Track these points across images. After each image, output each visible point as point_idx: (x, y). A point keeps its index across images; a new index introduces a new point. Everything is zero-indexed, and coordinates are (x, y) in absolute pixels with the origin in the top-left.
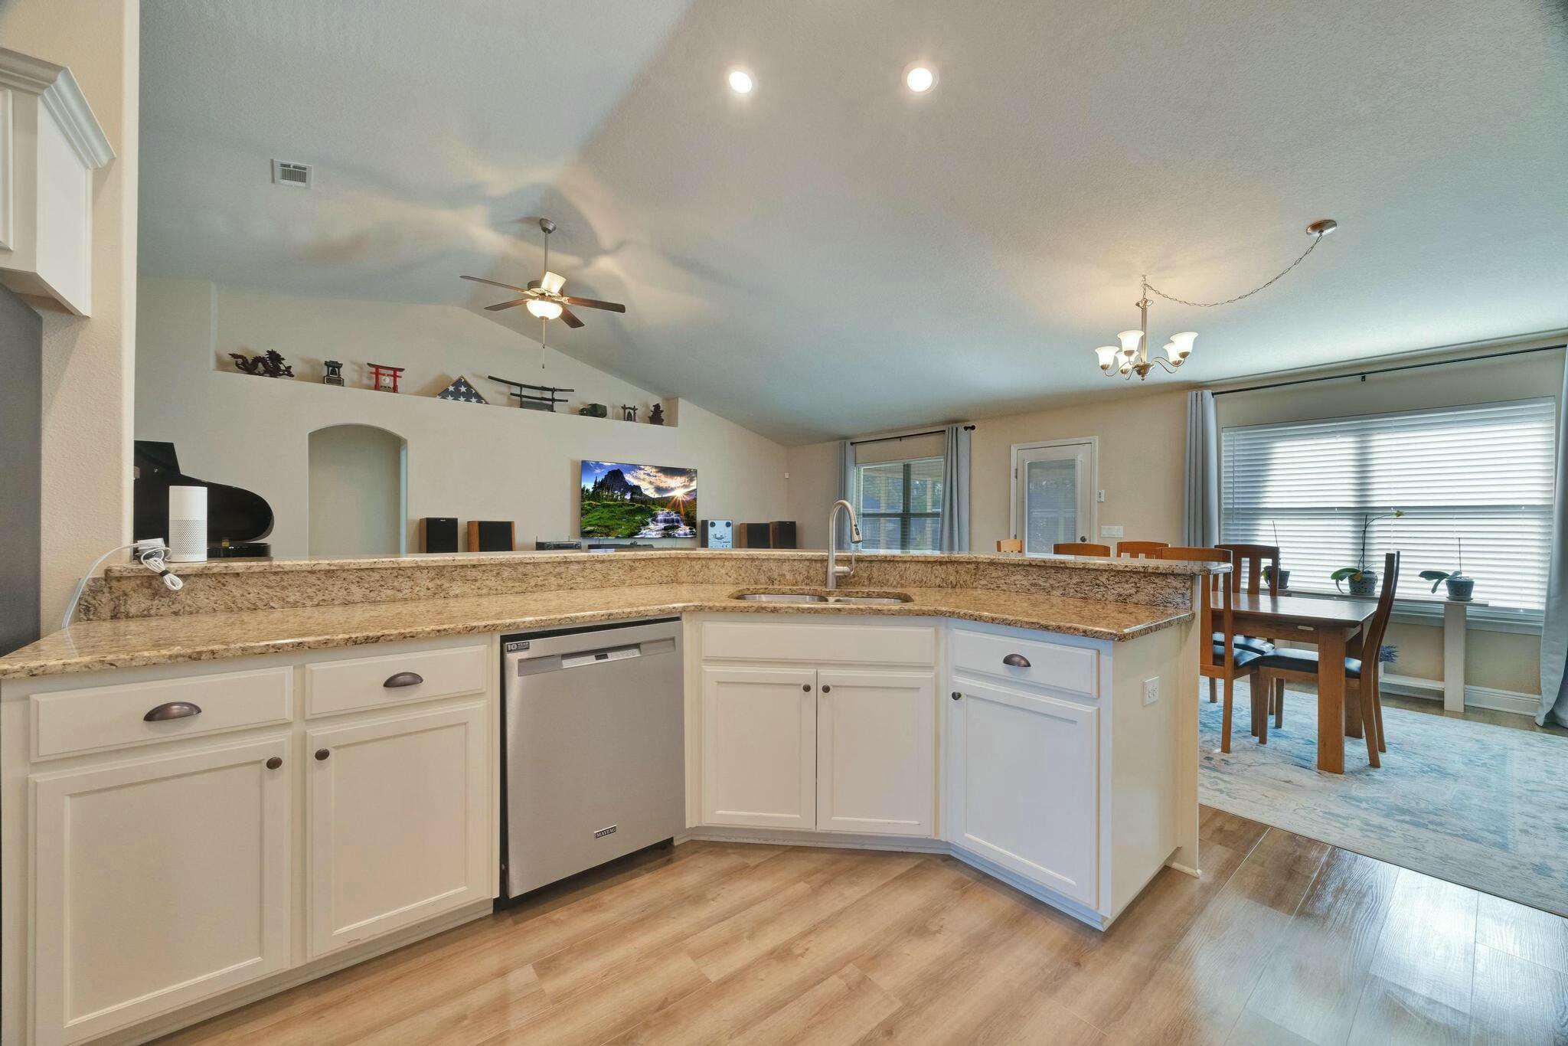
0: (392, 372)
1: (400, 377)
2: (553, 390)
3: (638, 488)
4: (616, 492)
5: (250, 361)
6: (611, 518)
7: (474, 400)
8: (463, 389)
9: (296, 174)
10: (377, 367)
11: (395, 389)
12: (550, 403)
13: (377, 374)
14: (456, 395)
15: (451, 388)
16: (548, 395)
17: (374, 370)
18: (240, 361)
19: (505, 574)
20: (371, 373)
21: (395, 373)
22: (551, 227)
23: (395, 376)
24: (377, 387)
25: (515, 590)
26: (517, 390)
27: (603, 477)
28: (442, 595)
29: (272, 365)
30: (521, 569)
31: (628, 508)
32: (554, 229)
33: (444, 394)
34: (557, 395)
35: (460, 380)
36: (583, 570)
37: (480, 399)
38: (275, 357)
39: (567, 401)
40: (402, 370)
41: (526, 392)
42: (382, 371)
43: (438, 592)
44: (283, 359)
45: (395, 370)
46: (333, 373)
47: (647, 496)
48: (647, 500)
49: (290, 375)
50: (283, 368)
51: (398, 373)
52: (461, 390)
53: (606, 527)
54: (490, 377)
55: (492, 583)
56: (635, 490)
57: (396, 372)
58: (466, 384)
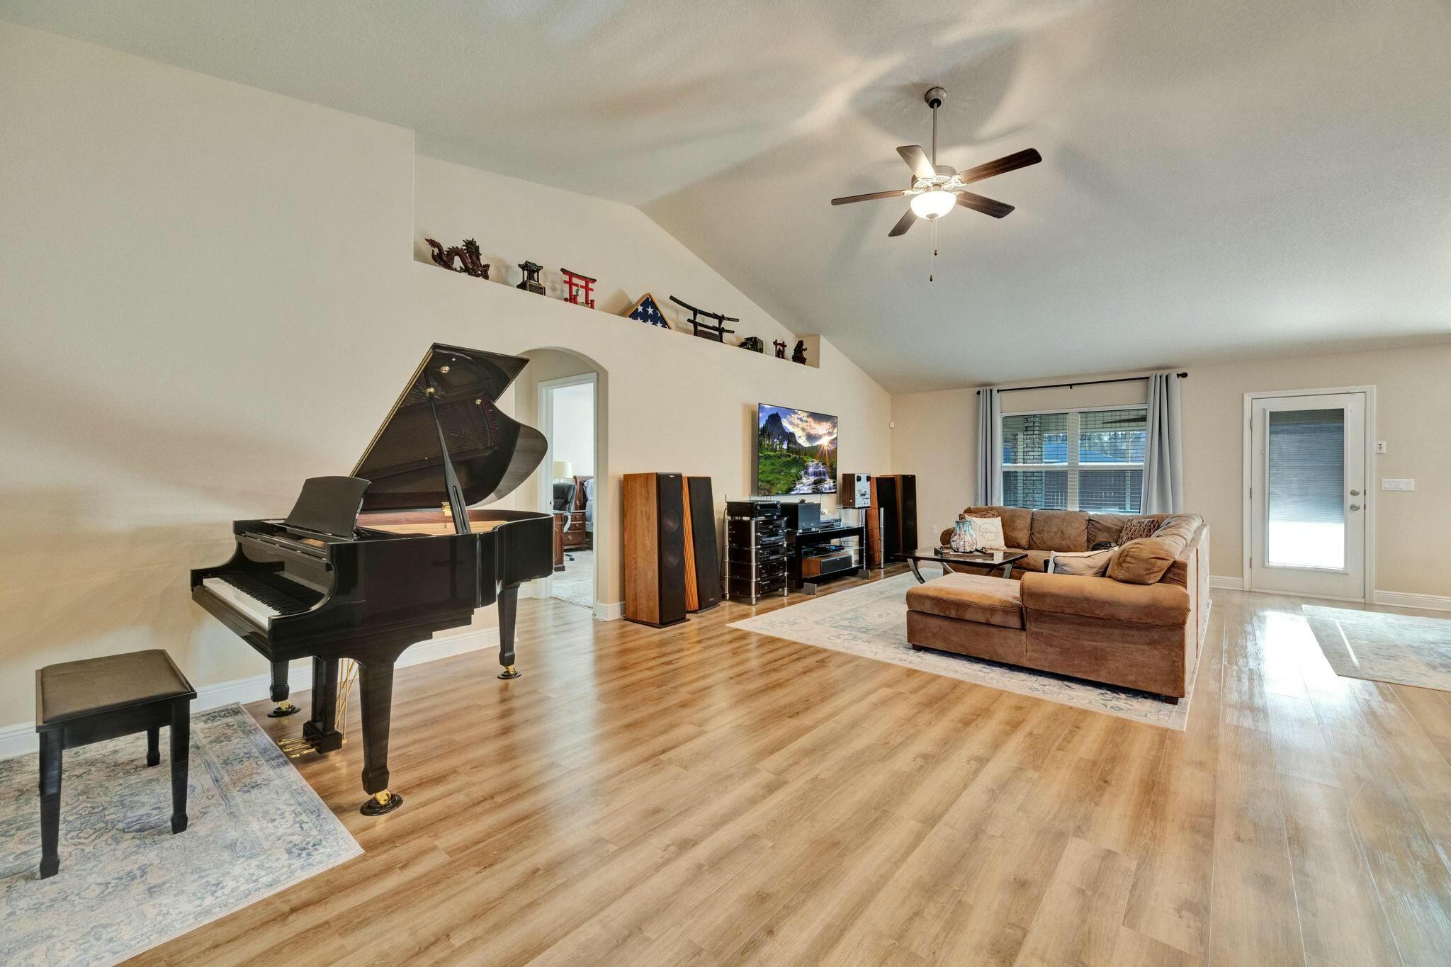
0: (583, 282)
1: (592, 289)
2: (721, 318)
3: (792, 435)
4: (775, 440)
6: (772, 472)
7: (659, 325)
8: (650, 310)
10: (570, 274)
11: (589, 306)
12: (720, 334)
13: (570, 283)
14: (644, 318)
15: (641, 308)
16: (718, 323)
17: (566, 277)
20: (565, 282)
21: (586, 284)
23: (587, 288)
24: (571, 300)
26: (691, 315)
27: (765, 422)
31: (785, 459)
33: (633, 315)
34: (725, 324)
35: (647, 298)
37: (665, 324)
39: (732, 332)
40: (593, 280)
41: (698, 317)
42: (574, 279)
45: (586, 279)
46: (531, 277)
47: (800, 444)
48: (800, 451)
51: (591, 285)
52: (647, 312)
53: (768, 482)
54: (672, 298)
56: (790, 437)
57: (587, 282)
58: (652, 303)
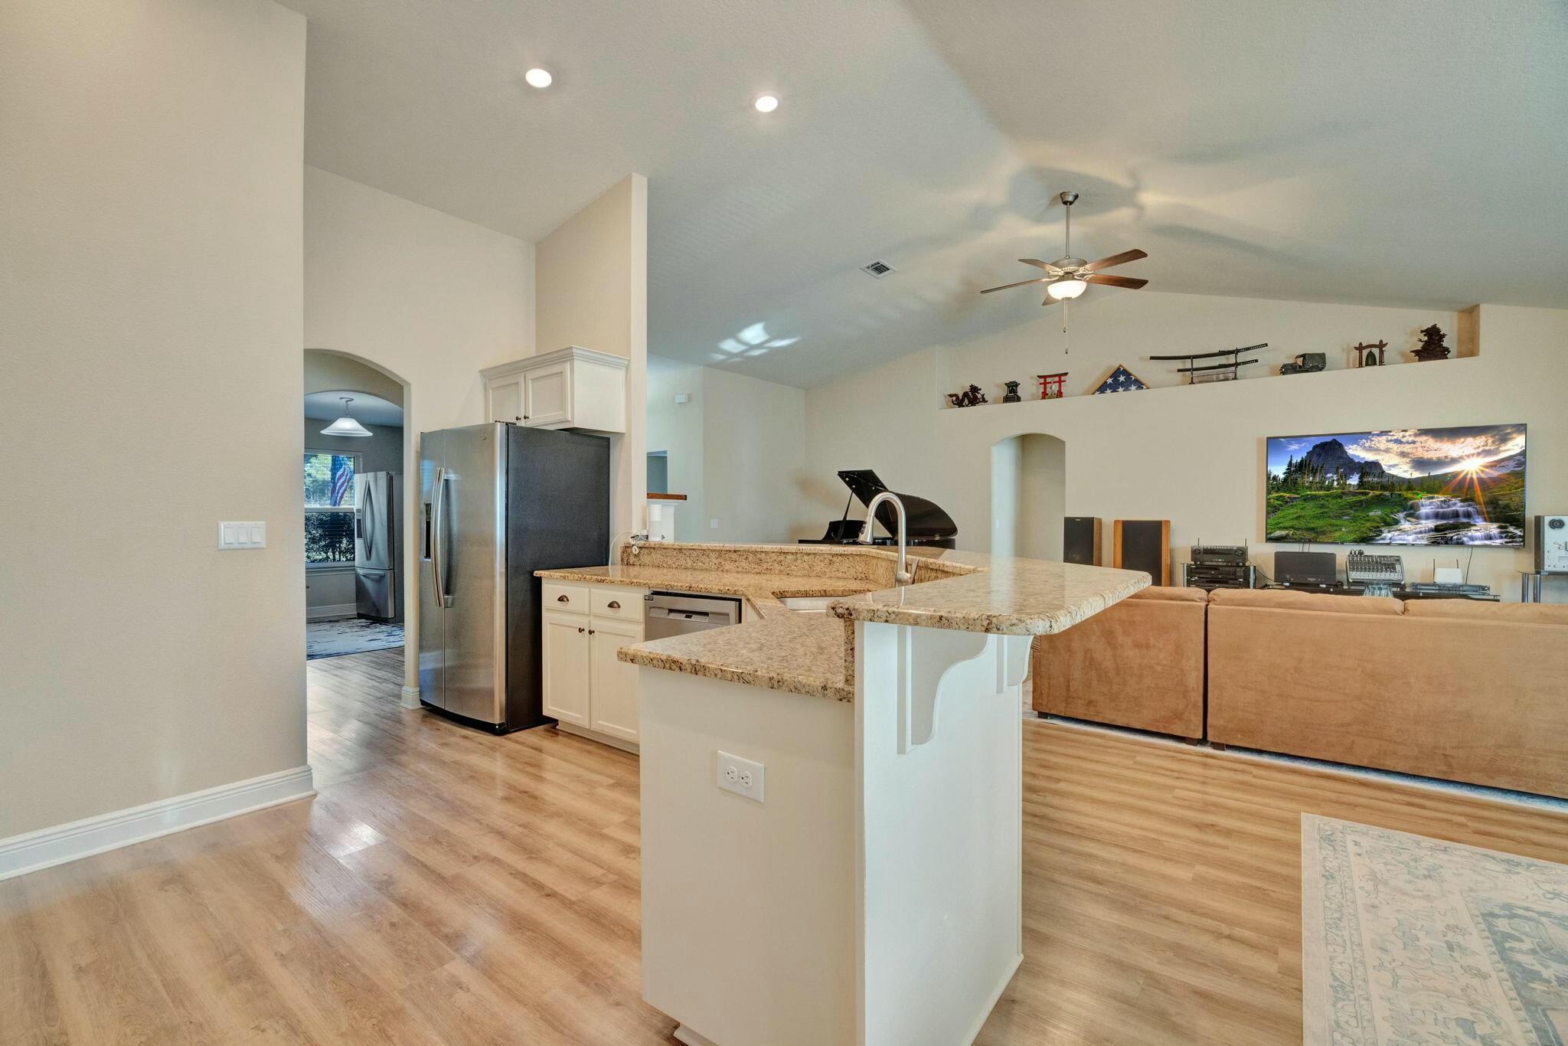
0: (1057, 379)
1: (1065, 381)
2: (1236, 352)
3: (1375, 465)
4: (1329, 475)
5: (961, 398)
6: (1321, 516)
7: (1133, 388)
8: (1122, 378)
9: (880, 269)
10: (1045, 377)
11: (1060, 394)
12: (1233, 368)
13: (1045, 383)
14: (1114, 388)
15: (1110, 381)
16: (1231, 359)
17: (1042, 380)
18: (954, 398)
19: (750, 558)
20: (1041, 384)
21: (1060, 379)
22: (1071, 199)
23: (1060, 382)
24: (1045, 396)
25: (757, 570)
26: (1188, 364)
27: (1304, 455)
28: (721, 569)
29: (971, 397)
30: (758, 556)
31: (1355, 499)
32: (1076, 197)
33: (1102, 389)
34: (1241, 357)
35: (1119, 369)
36: (796, 560)
37: (1140, 385)
38: (974, 389)
39: (1256, 361)
40: (1066, 374)
41: (1198, 363)
42: (1048, 380)
43: (720, 568)
44: (980, 389)
45: (1060, 376)
46: (1012, 394)
47: (1393, 476)
48: (1395, 484)
49: (984, 401)
50: (979, 396)
51: (1063, 378)
52: (1120, 380)
53: (1313, 529)
54: (1152, 358)
55: (744, 564)
56: (1369, 469)
57: (1060, 377)
58: (1126, 373)
